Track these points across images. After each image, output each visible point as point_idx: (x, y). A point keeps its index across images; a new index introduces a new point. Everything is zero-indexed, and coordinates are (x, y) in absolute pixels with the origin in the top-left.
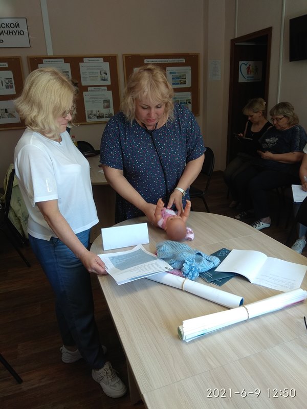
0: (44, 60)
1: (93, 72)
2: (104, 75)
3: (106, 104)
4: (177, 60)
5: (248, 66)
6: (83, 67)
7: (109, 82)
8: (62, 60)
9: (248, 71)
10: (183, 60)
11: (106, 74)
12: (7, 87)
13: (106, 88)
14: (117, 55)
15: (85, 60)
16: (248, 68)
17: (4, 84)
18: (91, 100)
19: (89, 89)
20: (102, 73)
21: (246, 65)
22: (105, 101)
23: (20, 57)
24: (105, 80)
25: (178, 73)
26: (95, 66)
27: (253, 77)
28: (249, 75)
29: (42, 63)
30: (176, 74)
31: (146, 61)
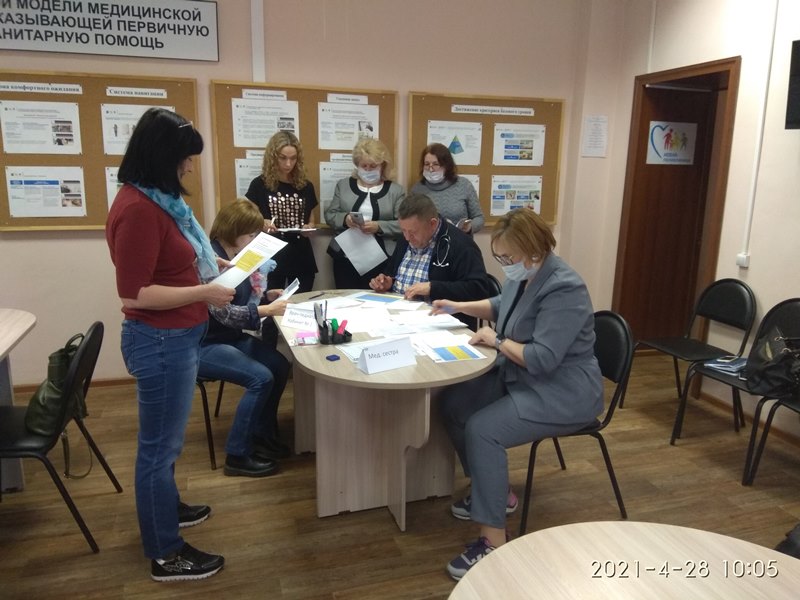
0: (245, 92)
1: (345, 124)
2: (366, 131)
4: (517, 111)
5: (667, 131)
6: (329, 113)
8: (284, 93)
9: (667, 142)
10: (531, 112)
11: (371, 129)
14: (397, 92)
15: (331, 97)
16: (668, 136)
19: (333, 156)
20: (363, 126)
21: (663, 130)
23: (196, 80)
25: (519, 136)
26: (350, 112)
27: (675, 155)
28: (668, 151)
29: (241, 97)
30: (514, 139)
31: (454, 109)
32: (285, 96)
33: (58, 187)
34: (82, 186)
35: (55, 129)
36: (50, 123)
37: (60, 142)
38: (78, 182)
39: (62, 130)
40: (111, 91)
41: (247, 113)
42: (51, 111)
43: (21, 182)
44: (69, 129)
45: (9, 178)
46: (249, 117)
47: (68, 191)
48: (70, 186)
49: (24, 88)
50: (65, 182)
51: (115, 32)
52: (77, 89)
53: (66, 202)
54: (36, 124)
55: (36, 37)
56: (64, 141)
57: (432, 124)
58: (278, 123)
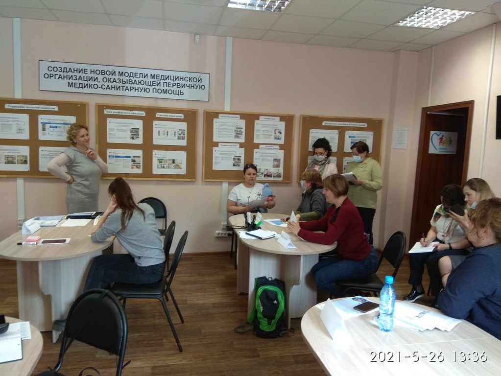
0: (220, 115)
1: (267, 131)
2: (278, 134)
3: (276, 163)
4: (358, 125)
5: (440, 136)
6: (258, 125)
7: (282, 142)
8: (238, 116)
9: (441, 142)
10: (365, 125)
11: (281, 133)
12: (179, 138)
13: (278, 147)
14: (295, 115)
15: (261, 118)
16: (441, 139)
17: (177, 135)
18: (261, 158)
19: (261, 146)
20: (277, 132)
21: (438, 135)
22: (275, 160)
23: (198, 110)
24: (278, 139)
25: (359, 137)
26: (270, 125)
27: (446, 149)
28: (441, 147)
29: (218, 118)
30: (356, 139)
31: (324, 123)
32: (239, 117)
33: (130, 159)
34: (141, 159)
35: (131, 132)
36: (129, 129)
37: (133, 138)
38: (140, 157)
39: (134, 132)
40: (158, 115)
41: (220, 125)
42: (130, 124)
43: (113, 157)
44: (137, 132)
45: (108, 154)
46: (221, 127)
47: (135, 161)
48: (136, 159)
49: (119, 113)
50: (134, 157)
51: (162, 87)
52: (143, 114)
53: (133, 166)
54: (123, 129)
55: (126, 89)
56: (135, 138)
57: (312, 131)
58: (235, 130)
